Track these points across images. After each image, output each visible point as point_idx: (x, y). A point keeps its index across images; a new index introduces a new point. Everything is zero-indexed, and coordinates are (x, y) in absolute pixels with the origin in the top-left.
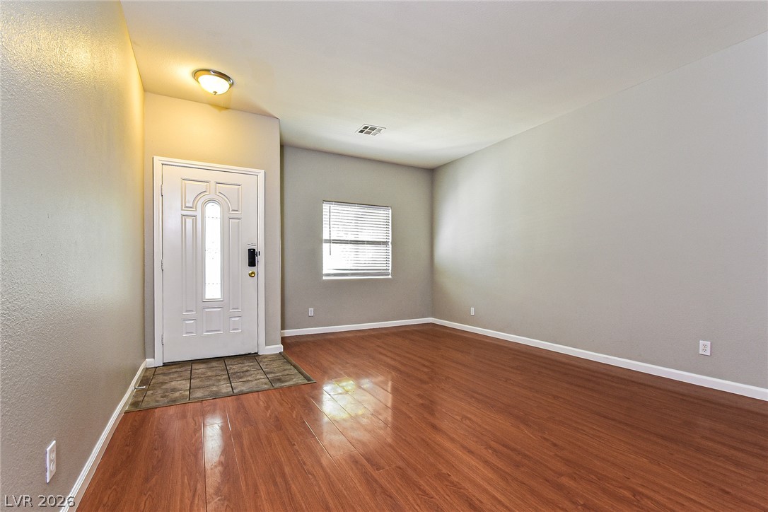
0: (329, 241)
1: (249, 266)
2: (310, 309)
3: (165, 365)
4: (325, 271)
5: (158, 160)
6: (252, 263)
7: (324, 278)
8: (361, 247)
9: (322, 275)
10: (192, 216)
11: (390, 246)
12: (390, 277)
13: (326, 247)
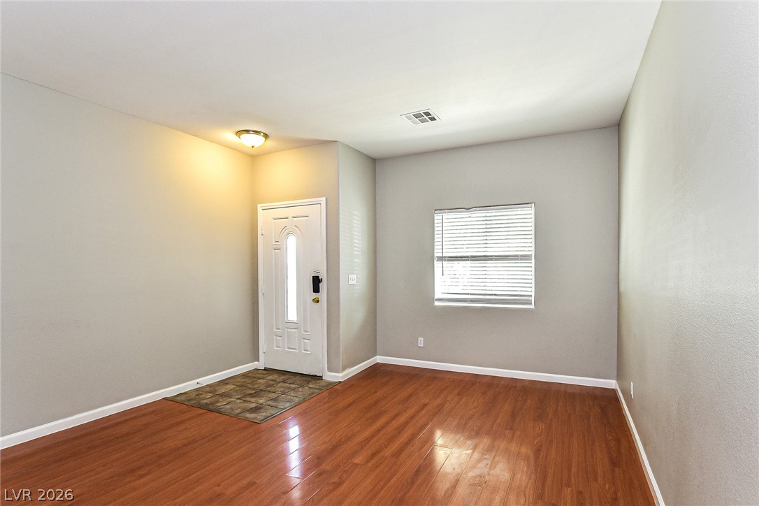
0: (442, 259)
1: (314, 292)
2: (420, 339)
3: (266, 369)
4: (438, 295)
5: (260, 207)
6: (316, 289)
7: (437, 303)
8: (489, 264)
9: (433, 300)
10: (279, 248)
11: (533, 261)
12: (532, 307)
13: (437, 265)
